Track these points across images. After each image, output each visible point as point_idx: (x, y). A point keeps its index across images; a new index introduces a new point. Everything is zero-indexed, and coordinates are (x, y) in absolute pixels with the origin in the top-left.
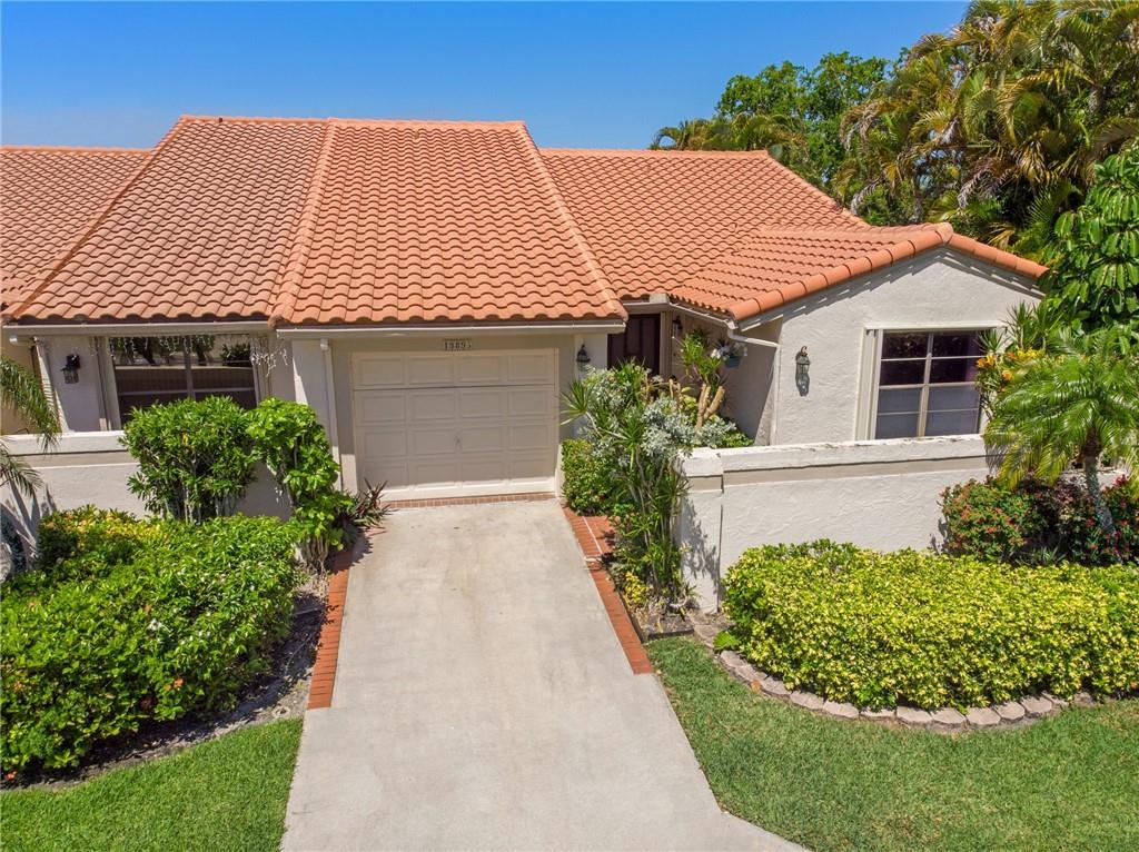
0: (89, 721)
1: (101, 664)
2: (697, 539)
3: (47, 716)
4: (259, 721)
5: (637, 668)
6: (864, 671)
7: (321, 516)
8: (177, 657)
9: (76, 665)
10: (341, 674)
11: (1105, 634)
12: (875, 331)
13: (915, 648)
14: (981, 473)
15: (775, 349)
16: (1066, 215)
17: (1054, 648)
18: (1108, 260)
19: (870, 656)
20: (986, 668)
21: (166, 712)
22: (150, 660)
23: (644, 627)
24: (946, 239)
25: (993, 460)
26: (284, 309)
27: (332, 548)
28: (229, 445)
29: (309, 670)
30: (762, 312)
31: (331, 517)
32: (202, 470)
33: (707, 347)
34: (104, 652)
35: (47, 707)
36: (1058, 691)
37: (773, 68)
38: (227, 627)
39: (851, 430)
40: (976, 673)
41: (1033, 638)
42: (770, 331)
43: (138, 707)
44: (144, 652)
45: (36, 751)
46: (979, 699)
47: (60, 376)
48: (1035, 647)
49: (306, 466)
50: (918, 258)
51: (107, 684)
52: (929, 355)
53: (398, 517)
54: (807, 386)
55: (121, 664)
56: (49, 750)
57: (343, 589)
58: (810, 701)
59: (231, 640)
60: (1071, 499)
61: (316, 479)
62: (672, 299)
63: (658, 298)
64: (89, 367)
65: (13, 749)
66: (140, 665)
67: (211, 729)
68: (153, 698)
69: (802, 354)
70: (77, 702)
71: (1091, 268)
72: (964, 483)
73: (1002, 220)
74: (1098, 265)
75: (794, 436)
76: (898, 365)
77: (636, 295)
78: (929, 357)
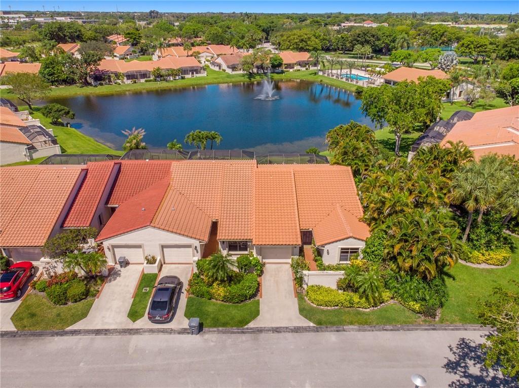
2: (305, 281)
4: (255, 299)
5: (295, 297)
7: (259, 272)
10: (263, 294)
12: (340, 248)
15: (324, 249)
23: (297, 291)
29: (259, 292)
39: (336, 260)
42: (324, 247)
49: (258, 266)
53: (267, 266)
57: (261, 280)
67: (251, 299)
69: (328, 250)
75: (327, 260)
76: (344, 251)
77: (307, 228)
78: (350, 251)
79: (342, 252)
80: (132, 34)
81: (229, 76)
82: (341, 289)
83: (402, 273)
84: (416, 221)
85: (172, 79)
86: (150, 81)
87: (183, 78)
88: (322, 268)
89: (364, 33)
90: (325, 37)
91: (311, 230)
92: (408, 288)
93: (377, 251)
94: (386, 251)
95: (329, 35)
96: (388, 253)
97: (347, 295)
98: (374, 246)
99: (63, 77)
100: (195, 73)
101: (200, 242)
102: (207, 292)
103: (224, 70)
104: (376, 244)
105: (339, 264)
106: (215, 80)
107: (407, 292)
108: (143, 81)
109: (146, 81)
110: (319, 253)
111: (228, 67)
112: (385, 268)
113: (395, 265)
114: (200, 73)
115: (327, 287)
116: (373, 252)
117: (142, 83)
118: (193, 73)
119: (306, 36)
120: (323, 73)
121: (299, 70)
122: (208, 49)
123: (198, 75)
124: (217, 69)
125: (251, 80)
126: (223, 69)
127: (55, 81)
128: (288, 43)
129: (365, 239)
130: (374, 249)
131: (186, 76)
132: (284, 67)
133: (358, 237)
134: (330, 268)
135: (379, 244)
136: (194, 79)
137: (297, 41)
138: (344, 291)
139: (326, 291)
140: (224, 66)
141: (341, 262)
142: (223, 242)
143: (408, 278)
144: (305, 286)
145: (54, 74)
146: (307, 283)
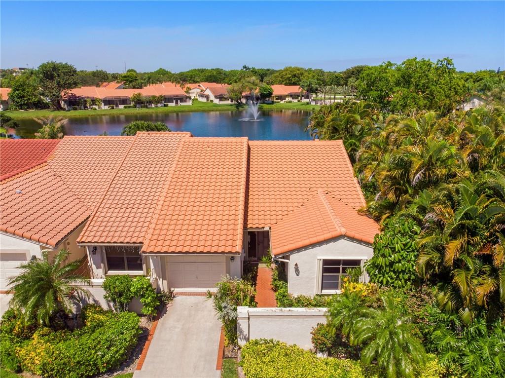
0: (86, 372)
1: (89, 361)
2: (241, 332)
3: (77, 371)
4: (124, 372)
5: (217, 369)
7: (150, 309)
8: (104, 359)
9: (83, 361)
10: (146, 360)
12: (320, 260)
15: (288, 263)
22: (99, 360)
23: (226, 353)
24: (344, 234)
29: (140, 356)
30: (282, 253)
31: (153, 309)
32: (121, 295)
34: (89, 358)
35: (78, 369)
39: (314, 287)
42: (288, 258)
43: (96, 369)
49: (146, 297)
50: (335, 239)
51: (90, 365)
54: (299, 273)
55: (93, 361)
59: (117, 355)
64: (99, 251)
66: (97, 361)
67: (114, 373)
69: (296, 265)
70: (84, 368)
75: (295, 287)
76: (331, 268)
77: (260, 226)
78: (341, 266)
79: (325, 270)
80: (128, 77)
81: (216, 105)
82: (322, 351)
83: (466, 313)
84: (489, 188)
85: (153, 106)
86: (130, 107)
87: (165, 106)
88: (286, 301)
89: (358, 70)
90: (319, 77)
91: (267, 229)
92: (486, 352)
93: (399, 261)
94: (423, 259)
95: (323, 75)
96: (429, 265)
97: (336, 367)
98: (393, 250)
99: (33, 100)
100: (179, 101)
101: (42, 248)
102: (9, 355)
103: (212, 101)
104: (398, 247)
105: (320, 296)
106: (200, 108)
107: (484, 362)
108: (121, 107)
109: (125, 107)
110: (282, 273)
111: (216, 97)
112: (422, 300)
113: (445, 294)
114: (185, 101)
115: (289, 343)
116: (391, 264)
117: (121, 109)
118: (177, 103)
119: (298, 72)
120: (316, 103)
121: (290, 102)
122: (199, 86)
123: (183, 104)
124: (204, 100)
125: (238, 109)
126: (210, 100)
127: (24, 104)
128: (281, 79)
129: (372, 240)
130: (394, 257)
131: (170, 104)
132: (275, 99)
133: (357, 236)
134: (300, 302)
135: (405, 245)
136: (179, 107)
137: (289, 76)
138: (330, 355)
139: (286, 355)
140: (212, 97)
141: (325, 292)
142: (95, 248)
143: (483, 326)
144: (242, 343)
145: (23, 96)
146: (247, 336)
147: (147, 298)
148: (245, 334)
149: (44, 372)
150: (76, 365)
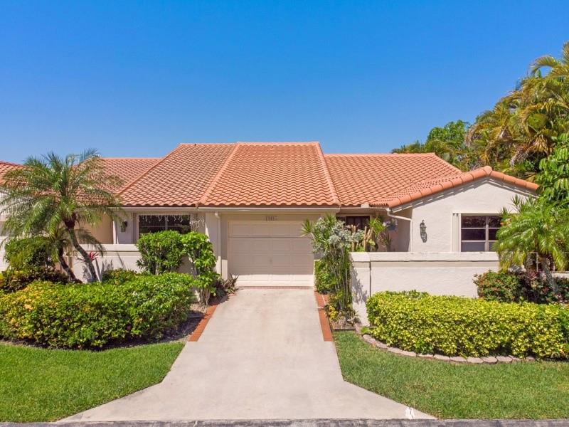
0: (108, 329)
1: (115, 307)
2: (358, 288)
3: (94, 324)
5: (326, 339)
6: (417, 335)
7: (207, 279)
8: (141, 309)
9: (106, 305)
11: (535, 326)
12: (457, 214)
13: (439, 324)
14: (496, 269)
15: (410, 221)
16: (542, 160)
17: (508, 329)
18: (561, 177)
19: (419, 327)
20: (474, 336)
21: (135, 332)
22: (132, 308)
23: (334, 328)
24: (489, 173)
25: (502, 262)
26: (203, 201)
27: (212, 294)
28: (174, 247)
30: (402, 204)
31: (211, 280)
32: (163, 258)
33: (382, 222)
34: (117, 302)
35: (95, 321)
36: (515, 353)
37: (452, 123)
38: (160, 301)
40: (471, 339)
41: (496, 324)
42: (407, 213)
43: (125, 328)
44: (130, 305)
45: (89, 336)
46: (473, 352)
47: (119, 229)
48: (498, 328)
49: (203, 257)
50: (476, 182)
51: (116, 316)
52: (487, 226)
53: (244, 292)
54: (426, 238)
55: (122, 308)
56: (93, 337)
58: (396, 351)
59: (161, 306)
60: (535, 277)
61: (207, 262)
62: (371, 206)
63: (365, 206)
64: (130, 227)
65: (81, 335)
66: (128, 309)
68: (131, 325)
69: (422, 224)
70: (105, 320)
71: (554, 181)
72: (487, 271)
73: (532, 171)
74: (557, 180)
78: (487, 228)
142: (125, 224)
146: (368, 293)
147: (206, 258)
148: (364, 290)
149: (35, 326)
150: (93, 312)
